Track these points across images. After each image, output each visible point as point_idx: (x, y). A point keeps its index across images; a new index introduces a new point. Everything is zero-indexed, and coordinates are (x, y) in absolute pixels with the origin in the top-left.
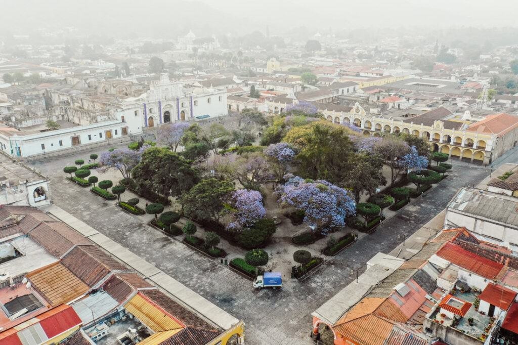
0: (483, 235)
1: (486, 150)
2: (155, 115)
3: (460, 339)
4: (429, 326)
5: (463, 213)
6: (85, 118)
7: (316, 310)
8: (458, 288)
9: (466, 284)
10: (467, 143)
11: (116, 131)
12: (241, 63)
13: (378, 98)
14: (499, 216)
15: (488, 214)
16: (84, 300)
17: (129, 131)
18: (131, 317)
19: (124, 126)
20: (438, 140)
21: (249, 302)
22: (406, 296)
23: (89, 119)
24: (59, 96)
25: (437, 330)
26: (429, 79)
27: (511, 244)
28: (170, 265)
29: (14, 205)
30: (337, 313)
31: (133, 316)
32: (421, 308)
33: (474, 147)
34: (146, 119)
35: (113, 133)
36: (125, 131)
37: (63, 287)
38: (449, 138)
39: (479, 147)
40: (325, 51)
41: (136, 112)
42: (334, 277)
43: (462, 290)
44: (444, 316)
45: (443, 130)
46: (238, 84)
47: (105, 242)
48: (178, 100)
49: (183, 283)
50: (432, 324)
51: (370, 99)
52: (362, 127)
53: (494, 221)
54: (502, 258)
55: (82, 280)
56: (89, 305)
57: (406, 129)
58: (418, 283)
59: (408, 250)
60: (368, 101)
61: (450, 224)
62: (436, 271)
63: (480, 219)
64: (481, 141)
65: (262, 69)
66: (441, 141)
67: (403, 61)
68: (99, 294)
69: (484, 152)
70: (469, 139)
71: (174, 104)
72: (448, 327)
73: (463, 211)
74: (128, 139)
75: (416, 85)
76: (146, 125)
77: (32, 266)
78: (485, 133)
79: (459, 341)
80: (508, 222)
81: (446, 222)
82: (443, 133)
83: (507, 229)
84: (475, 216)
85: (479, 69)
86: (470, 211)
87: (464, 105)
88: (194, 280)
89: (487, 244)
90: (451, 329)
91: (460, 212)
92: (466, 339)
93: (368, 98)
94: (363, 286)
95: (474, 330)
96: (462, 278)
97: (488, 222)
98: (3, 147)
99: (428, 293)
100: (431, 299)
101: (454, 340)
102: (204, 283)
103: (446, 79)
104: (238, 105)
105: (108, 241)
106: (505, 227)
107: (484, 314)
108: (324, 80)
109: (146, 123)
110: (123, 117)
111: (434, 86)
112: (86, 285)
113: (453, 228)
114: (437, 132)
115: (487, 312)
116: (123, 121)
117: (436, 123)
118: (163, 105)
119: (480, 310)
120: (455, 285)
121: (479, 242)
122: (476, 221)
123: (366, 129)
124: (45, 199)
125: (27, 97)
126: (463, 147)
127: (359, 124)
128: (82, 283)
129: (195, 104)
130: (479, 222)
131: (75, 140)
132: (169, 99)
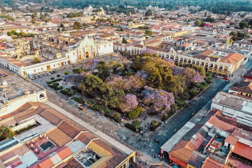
0: (226, 113)
1: (228, 71)
2: (82, 54)
3: (217, 157)
4: (206, 152)
5: (218, 104)
6: (51, 56)
7: (162, 146)
8: (216, 136)
9: (219, 135)
10: (220, 67)
11: (65, 62)
12: (116, 23)
13: (181, 43)
14: (233, 105)
15: (228, 104)
16: (71, 144)
17: (71, 62)
18: (91, 150)
19: (69, 60)
20: (207, 66)
21: (134, 142)
22: (197, 140)
23: (53, 57)
24: (36, 44)
25: (209, 154)
26: (203, 32)
27: (237, 117)
28: (100, 127)
29: (32, 102)
30: (170, 147)
31: (92, 150)
32: (202, 145)
33: (223, 69)
34: (78, 56)
35: (64, 63)
36: (69, 62)
37: (61, 138)
38: (212, 65)
39: (225, 69)
40: (154, 15)
41: (74, 53)
42: (167, 131)
43: (218, 137)
44: (211, 148)
45: (210, 61)
46: (116, 36)
47: (74, 118)
48: (92, 46)
49: (107, 134)
50: (207, 151)
51: (177, 44)
52: (174, 59)
53: (230, 107)
54: (233, 123)
55: (68, 135)
56: (74, 146)
57: (194, 61)
58: (201, 134)
59: (196, 119)
60: (176, 44)
61: (213, 108)
62: (208, 129)
63: (225, 107)
64: (226, 67)
65: (126, 26)
66: (209, 66)
67: (190, 21)
68: (76, 141)
69: (227, 72)
70: (220, 66)
71: (90, 48)
72: (213, 153)
73: (218, 103)
74: (71, 66)
75: (197, 35)
76: (78, 59)
77: (47, 129)
78: (228, 63)
79: (217, 158)
80: (236, 108)
81: (211, 107)
82: (210, 63)
83: (236, 111)
84: (223, 105)
85: (225, 26)
86: (221, 103)
87: (219, 47)
88: (111, 133)
89: (227, 116)
90: (214, 153)
91: (217, 103)
92: (219, 157)
93: (176, 43)
94: (179, 136)
95: (222, 153)
96: (218, 132)
97: (228, 108)
98: (17, 71)
99: (205, 138)
100: (206, 141)
101: (215, 157)
102: (115, 134)
103: (210, 32)
104: (118, 47)
105: (75, 117)
106: (235, 110)
107: (226, 147)
108: (155, 34)
109: (78, 58)
110: (68, 56)
111: (205, 36)
112: (70, 137)
113: (214, 110)
114: (207, 62)
115: (227, 146)
116: (68, 58)
117: (207, 58)
118: (85, 50)
119: (225, 145)
120: (215, 135)
121: (225, 116)
122: (223, 107)
123: (176, 60)
124: (44, 98)
125: (22, 45)
126: (218, 69)
127: (173, 58)
128: (69, 136)
129: (99, 48)
130: (225, 108)
131: (48, 67)
132: (88, 47)
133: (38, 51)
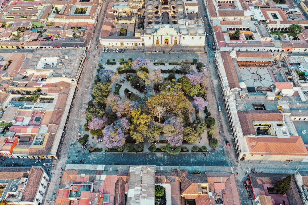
2: (159, 40)
11: (139, 44)
17: (145, 44)
29: (66, 81)
36: (143, 44)
41: (150, 38)
47: (67, 110)
48: (172, 35)
71: (170, 37)
109: (153, 43)
116: (143, 40)
124: (74, 82)
131: (122, 44)
132: (168, 35)
133: (134, 18)
